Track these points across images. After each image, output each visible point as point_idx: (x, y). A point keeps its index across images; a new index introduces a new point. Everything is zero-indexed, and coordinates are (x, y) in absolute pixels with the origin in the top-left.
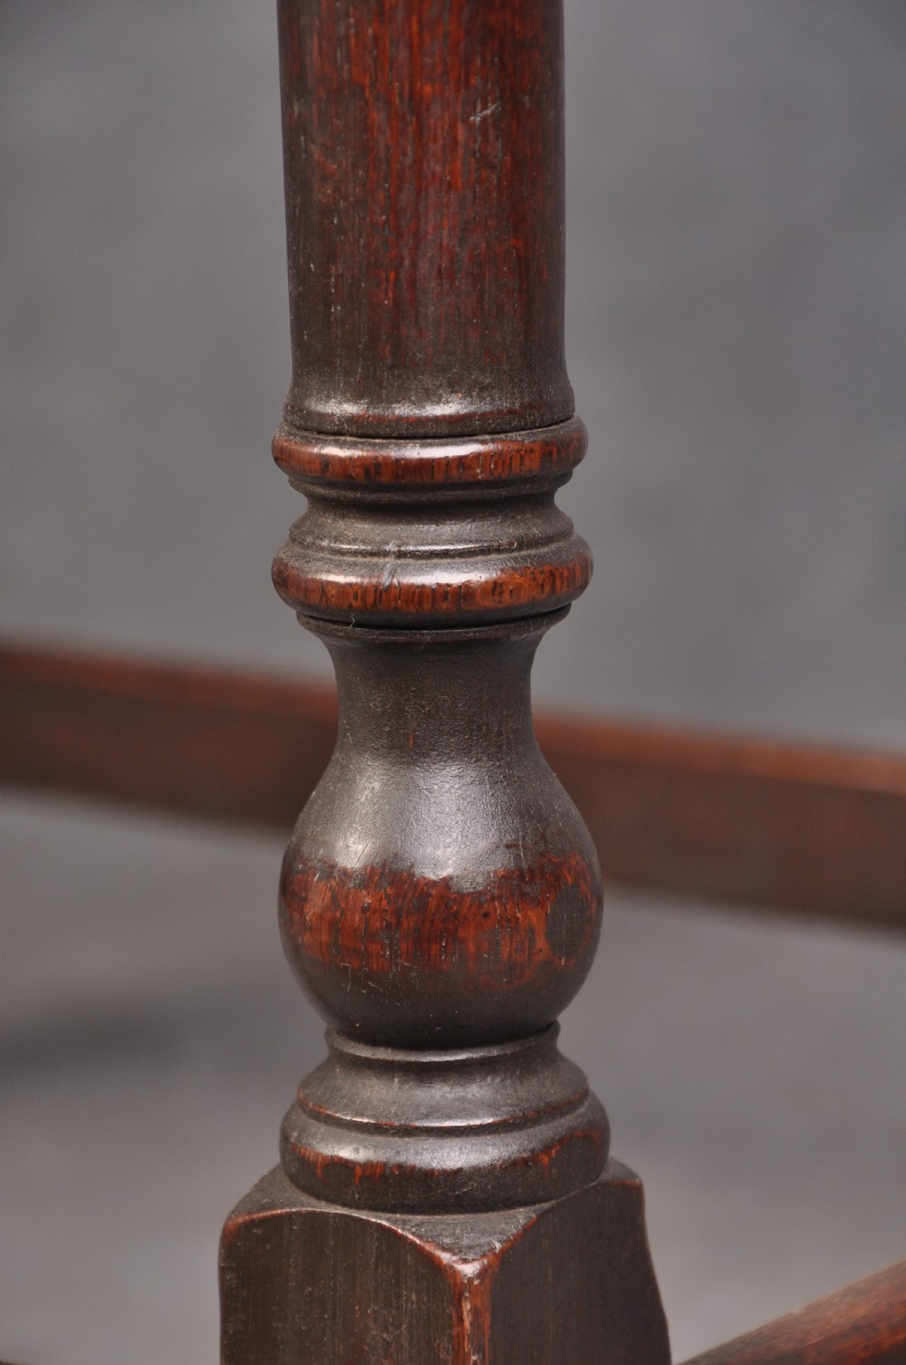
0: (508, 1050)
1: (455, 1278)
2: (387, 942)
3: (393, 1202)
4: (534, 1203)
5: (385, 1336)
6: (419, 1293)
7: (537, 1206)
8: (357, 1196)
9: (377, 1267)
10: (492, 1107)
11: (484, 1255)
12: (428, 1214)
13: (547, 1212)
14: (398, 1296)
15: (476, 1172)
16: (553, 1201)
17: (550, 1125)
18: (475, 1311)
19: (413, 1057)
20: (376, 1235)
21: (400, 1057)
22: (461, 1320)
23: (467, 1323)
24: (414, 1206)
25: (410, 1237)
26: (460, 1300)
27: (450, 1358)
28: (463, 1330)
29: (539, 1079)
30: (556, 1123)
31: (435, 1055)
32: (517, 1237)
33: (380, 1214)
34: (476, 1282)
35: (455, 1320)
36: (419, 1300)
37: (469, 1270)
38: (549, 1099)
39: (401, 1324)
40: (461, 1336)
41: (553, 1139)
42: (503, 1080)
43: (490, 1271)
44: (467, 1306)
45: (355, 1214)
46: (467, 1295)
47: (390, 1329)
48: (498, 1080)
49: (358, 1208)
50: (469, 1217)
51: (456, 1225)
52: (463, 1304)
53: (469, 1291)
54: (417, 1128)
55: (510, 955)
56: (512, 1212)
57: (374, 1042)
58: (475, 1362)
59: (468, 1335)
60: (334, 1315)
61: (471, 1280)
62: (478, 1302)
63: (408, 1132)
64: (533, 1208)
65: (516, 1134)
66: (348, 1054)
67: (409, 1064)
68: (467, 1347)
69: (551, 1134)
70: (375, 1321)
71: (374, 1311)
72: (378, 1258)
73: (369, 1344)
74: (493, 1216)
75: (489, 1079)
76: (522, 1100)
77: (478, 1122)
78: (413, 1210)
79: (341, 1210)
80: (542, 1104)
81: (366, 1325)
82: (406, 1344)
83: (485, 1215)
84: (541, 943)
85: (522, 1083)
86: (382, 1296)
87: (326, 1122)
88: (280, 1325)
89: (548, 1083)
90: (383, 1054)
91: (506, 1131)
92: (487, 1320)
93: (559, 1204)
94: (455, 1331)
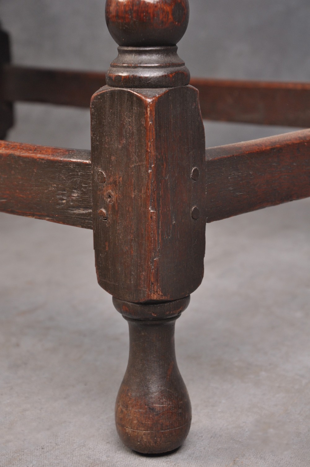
0: (162, 48)
1: (146, 102)
2: (130, 13)
3: (131, 85)
4: (168, 87)
5: (129, 120)
6: (137, 107)
7: (169, 88)
8: (122, 84)
9: (127, 102)
10: (157, 62)
11: (154, 97)
12: (140, 88)
13: (171, 90)
14: (132, 109)
15: (153, 78)
16: (173, 88)
17: (173, 68)
18: (151, 110)
19: (137, 49)
20: (127, 94)
21: (134, 49)
22: (147, 113)
23: (149, 114)
24: (137, 86)
25: (135, 93)
26: (147, 108)
27: (144, 123)
28: (147, 116)
29: (171, 57)
30: (174, 68)
31: (143, 48)
32: (162, 94)
33: (128, 88)
34: (151, 103)
35: (146, 113)
36: (137, 109)
37: (149, 100)
38: (173, 62)
39: (133, 116)
40: (147, 117)
41: (173, 71)
42: (161, 56)
43: (155, 101)
44: (149, 109)
45: (122, 89)
46: (149, 106)
47: (130, 118)
48: (160, 56)
49: (123, 88)
50: (151, 89)
51: (147, 91)
52: (148, 109)
53: (149, 105)
54: (138, 66)
55: (162, 19)
56: (162, 89)
57: (128, 46)
58: (151, 124)
59: (149, 117)
60: (117, 116)
61: (150, 103)
62: (152, 108)
63: (135, 67)
64: (167, 88)
65: (164, 69)
66: (122, 50)
67: (136, 50)
68: (149, 120)
69: (173, 70)
70: (127, 116)
71: (126, 114)
72: (127, 100)
73: (125, 123)
74: (157, 89)
75: (157, 55)
76: (166, 61)
77: (153, 65)
78: (136, 87)
79: (119, 89)
80: (171, 63)
81: (124, 118)
82: (134, 121)
83: (155, 89)
84: (170, 16)
85: (166, 57)
86: (128, 109)
87: (116, 67)
88: (104, 121)
89: (173, 59)
90: (130, 48)
91: (161, 68)
92: (154, 113)
93: (174, 89)
94: (145, 116)
